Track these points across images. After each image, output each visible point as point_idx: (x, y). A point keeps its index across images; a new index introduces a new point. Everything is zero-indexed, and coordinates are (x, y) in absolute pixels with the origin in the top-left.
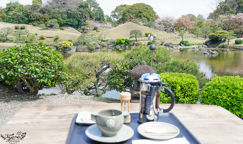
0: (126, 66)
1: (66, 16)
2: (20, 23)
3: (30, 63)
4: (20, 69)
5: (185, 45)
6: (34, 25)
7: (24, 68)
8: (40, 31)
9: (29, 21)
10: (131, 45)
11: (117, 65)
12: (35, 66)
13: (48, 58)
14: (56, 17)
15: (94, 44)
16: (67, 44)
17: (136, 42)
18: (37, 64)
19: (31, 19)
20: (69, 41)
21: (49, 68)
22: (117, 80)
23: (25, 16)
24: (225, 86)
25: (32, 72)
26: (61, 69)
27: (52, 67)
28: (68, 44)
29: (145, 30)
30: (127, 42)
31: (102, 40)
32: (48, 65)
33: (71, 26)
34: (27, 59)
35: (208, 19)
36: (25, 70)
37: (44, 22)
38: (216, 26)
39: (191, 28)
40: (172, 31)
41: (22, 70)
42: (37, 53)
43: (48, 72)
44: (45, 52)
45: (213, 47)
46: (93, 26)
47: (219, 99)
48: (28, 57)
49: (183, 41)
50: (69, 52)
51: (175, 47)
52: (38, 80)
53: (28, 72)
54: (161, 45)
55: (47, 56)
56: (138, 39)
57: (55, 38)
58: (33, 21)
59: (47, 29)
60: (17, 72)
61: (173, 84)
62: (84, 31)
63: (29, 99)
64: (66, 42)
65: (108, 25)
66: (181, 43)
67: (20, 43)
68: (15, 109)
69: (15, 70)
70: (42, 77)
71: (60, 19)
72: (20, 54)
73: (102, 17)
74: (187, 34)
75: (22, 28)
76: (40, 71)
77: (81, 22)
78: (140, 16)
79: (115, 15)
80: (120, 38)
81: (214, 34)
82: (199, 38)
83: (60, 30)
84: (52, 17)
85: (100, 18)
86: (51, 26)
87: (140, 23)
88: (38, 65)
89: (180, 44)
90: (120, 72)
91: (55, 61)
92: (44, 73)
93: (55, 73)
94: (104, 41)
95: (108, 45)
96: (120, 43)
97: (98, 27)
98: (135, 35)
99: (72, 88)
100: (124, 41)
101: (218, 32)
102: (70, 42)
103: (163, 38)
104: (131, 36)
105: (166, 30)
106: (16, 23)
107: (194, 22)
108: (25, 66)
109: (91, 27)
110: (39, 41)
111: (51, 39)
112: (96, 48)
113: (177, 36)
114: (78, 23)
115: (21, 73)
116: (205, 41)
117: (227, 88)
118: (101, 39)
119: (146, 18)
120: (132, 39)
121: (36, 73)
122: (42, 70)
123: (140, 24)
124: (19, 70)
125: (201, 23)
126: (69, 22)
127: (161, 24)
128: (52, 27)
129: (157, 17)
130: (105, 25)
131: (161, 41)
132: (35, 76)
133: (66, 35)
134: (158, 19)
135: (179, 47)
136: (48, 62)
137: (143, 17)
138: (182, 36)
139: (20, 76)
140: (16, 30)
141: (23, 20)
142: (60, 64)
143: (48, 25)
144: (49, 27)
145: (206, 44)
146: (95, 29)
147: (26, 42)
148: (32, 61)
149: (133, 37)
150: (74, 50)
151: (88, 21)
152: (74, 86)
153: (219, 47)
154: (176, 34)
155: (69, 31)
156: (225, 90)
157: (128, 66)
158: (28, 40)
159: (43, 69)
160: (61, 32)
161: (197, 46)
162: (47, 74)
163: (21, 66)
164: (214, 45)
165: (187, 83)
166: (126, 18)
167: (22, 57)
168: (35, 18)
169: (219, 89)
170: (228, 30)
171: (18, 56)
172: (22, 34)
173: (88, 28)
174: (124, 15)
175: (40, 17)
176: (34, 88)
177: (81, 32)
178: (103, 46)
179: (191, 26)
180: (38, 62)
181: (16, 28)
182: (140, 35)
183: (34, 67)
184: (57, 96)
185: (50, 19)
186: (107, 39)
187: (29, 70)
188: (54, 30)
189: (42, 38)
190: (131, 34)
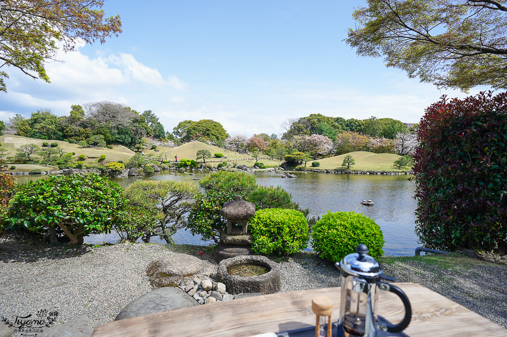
0: (214, 202)
1: (116, 131)
2: (50, 138)
3: (74, 201)
4: (57, 211)
5: (260, 168)
6: (70, 142)
7: (64, 210)
8: (79, 149)
9: (64, 137)
10: (198, 168)
11: (202, 201)
12: (82, 206)
13: (102, 194)
14: (103, 133)
15: (153, 166)
16: (116, 166)
17: (204, 164)
18: (85, 202)
19: (66, 134)
20: (119, 162)
21: (104, 207)
22: (204, 221)
23: (59, 130)
24: (343, 226)
25: (77, 214)
26: (121, 208)
27: (108, 206)
28: (118, 166)
29: (214, 150)
30: (193, 164)
31: (162, 162)
32: (102, 203)
33: (122, 144)
34: (69, 196)
35: (282, 139)
36: (65, 212)
37: (86, 138)
38: (291, 147)
39: (265, 149)
40: (244, 151)
41: (61, 213)
42: (85, 187)
43: (102, 213)
44: (98, 184)
45: (290, 170)
46: (151, 144)
47: (337, 242)
48: (70, 192)
49: (258, 163)
50: (119, 177)
51: (249, 170)
52: (86, 226)
53: (71, 215)
54: (234, 167)
55: (101, 190)
56: (206, 160)
57: (99, 158)
58: (71, 136)
59: (89, 147)
60: (53, 215)
61: (279, 224)
62: (138, 150)
63: (68, 255)
64: (115, 163)
65: (170, 144)
66: (255, 165)
67: (49, 164)
68: (46, 275)
69: (49, 214)
70: (93, 221)
71: (109, 135)
72: (58, 188)
73: (162, 135)
74: (261, 155)
75: (53, 146)
76: (90, 213)
77: (136, 139)
78: (208, 135)
79: (178, 132)
80: (185, 159)
81: (290, 155)
82: (274, 159)
83: (107, 148)
84: (97, 132)
85: (160, 135)
86: (95, 144)
87: (208, 141)
88: (86, 204)
89: (254, 167)
90: (208, 210)
91: (112, 197)
92: (95, 215)
93: (112, 214)
94: (164, 163)
95: (170, 167)
96: (185, 165)
97: (157, 146)
98: (202, 156)
99: (136, 233)
100: (190, 163)
101: (294, 153)
102: (120, 164)
103: (235, 159)
104: (199, 156)
105: (237, 151)
106: (45, 139)
107: (268, 143)
108: (66, 206)
109: (148, 145)
110: (77, 162)
111: (95, 159)
112: (155, 171)
113: (251, 158)
114: (131, 140)
115: (58, 217)
116: (281, 163)
117: (346, 228)
118: (161, 160)
119: (214, 137)
120: (199, 160)
121: (84, 216)
122: (92, 211)
123: (208, 144)
124: (56, 213)
125: (275, 143)
126: (119, 138)
127: (232, 144)
128: (97, 144)
129: (227, 136)
130: (166, 144)
131: (233, 163)
132: (81, 221)
133: (116, 155)
134: (228, 138)
135: (254, 170)
136: (102, 198)
137: (212, 136)
138: (256, 157)
139: (56, 221)
140: (43, 148)
141: (54, 135)
142: (120, 201)
143: (91, 142)
144: (92, 144)
145: (282, 166)
146: (153, 148)
147: (59, 164)
148: (77, 198)
149: (201, 158)
150: (126, 174)
151: (144, 139)
152: (139, 231)
153: (297, 170)
154: (249, 155)
155: (119, 150)
156: (343, 231)
157: (217, 202)
158: (61, 161)
159: (94, 210)
160: (109, 151)
161: (273, 169)
162: (100, 216)
163: (60, 207)
164: (290, 168)
165: (295, 222)
166: (192, 136)
167: (61, 192)
168: (73, 133)
169: (337, 229)
170: (303, 151)
171: (55, 192)
172: (53, 153)
173: (144, 147)
174: (189, 132)
175: (79, 131)
176: (77, 237)
177: (135, 152)
178: (164, 169)
179: (265, 146)
180: (87, 200)
181: (44, 145)
182: (209, 155)
183: (80, 207)
184: (113, 246)
185: (94, 134)
186: (168, 160)
187: (72, 211)
188: (98, 149)
189: (82, 159)
190: (198, 154)
